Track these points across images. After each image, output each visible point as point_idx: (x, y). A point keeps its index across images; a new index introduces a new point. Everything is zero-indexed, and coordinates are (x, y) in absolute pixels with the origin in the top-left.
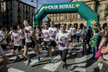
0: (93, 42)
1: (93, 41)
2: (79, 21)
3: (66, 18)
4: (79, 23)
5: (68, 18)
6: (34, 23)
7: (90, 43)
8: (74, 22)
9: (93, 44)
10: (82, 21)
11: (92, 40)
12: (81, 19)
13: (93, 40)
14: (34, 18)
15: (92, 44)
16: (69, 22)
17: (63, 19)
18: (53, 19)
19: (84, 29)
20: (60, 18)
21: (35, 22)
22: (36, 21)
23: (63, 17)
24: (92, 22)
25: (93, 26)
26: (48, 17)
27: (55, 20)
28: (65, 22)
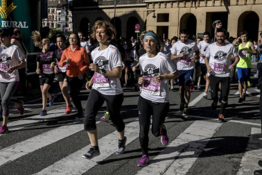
2: (233, 2)
10: (251, 1)
16: (182, 4)
28: (163, 5)
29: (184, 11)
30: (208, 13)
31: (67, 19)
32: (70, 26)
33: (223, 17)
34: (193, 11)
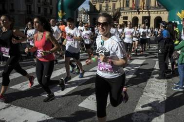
0: (180, 54)
1: (179, 52)
2: (153, 13)
3: (128, 5)
4: (153, 16)
5: (131, 5)
6: (60, 14)
7: (174, 56)
8: (144, 13)
9: (180, 57)
10: (159, 12)
11: (178, 50)
12: (157, 9)
13: (180, 49)
14: (60, 4)
15: (177, 58)
16: (133, 13)
17: (122, 6)
18: (101, 6)
19: (163, 27)
20: (114, 5)
21: (63, 12)
22: (66, 9)
23: (122, 2)
24: (179, 14)
25: (180, 23)
26: (90, 3)
27: (104, 8)
28: (125, 13)
29: (134, 16)
30: (143, 17)
31: (87, 18)
32: (89, 21)
33: (149, 18)
34: (137, 16)
